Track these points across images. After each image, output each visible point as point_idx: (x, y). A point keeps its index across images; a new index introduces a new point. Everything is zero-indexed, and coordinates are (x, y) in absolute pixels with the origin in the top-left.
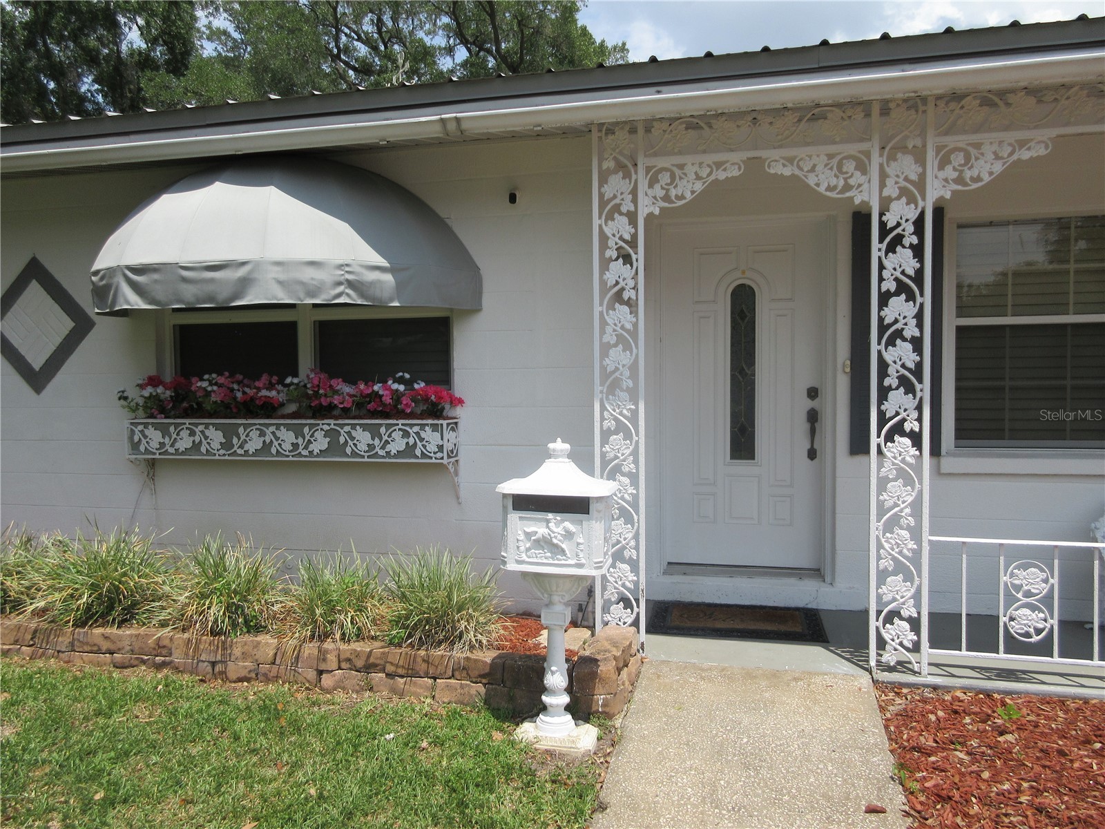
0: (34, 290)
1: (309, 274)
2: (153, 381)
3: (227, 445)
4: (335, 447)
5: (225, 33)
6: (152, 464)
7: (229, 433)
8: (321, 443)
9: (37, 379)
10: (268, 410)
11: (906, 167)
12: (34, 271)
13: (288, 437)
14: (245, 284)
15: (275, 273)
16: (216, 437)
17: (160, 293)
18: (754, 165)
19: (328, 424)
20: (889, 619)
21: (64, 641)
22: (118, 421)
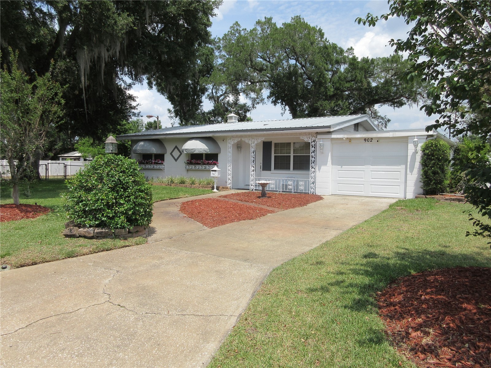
0: (176, 149)
1: (201, 150)
2: (188, 161)
3: (195, 168)
4: (205, 168)
5: (224, 56)
6: (188, 170)
7: (195, 166)
8: (204, 168)
9: (176, 160)
10: (199, 164)
11: (253, 140)
12: (176, 147)
13: (201, 167)
14: (195, 151)
15: (197, 150)
16: (194, 167)
17: (187, 151)
18: (241, 139)
19: (204, 166)
20: (252, 185)
21: (178, 185)
22: (184, 165)
